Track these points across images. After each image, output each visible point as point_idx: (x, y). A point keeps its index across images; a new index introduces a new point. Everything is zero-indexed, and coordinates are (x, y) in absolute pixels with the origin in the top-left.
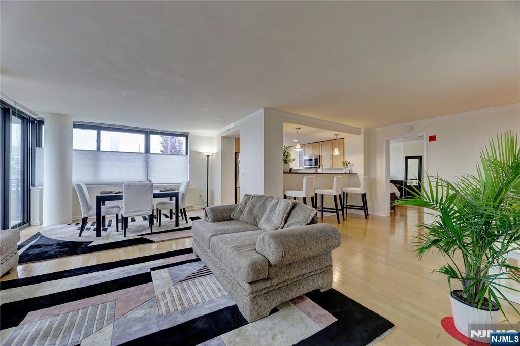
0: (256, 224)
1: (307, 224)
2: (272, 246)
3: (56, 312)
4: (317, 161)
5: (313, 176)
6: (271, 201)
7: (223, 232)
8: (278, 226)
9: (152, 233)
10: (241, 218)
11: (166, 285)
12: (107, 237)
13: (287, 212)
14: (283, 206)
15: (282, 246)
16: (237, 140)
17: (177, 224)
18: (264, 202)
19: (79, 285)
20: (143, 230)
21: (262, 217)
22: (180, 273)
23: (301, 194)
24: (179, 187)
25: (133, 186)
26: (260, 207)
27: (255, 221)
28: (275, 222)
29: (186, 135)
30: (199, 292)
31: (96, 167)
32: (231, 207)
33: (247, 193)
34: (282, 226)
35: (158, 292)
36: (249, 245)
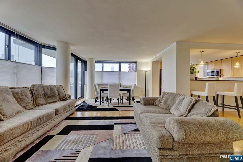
0: (169, 110)
1: (208, 116)
2: (175, 128)
3: (79, 134)
4: (219, 73)
5: (215, 82)
6: (179, 97)
7: (147, 112)
8: (183, 113)
9: (119, 106)
10: (159, 105)
11: (118, 133)
12: (103, 106)
13: (191, 105)
14: (187, 101)
15: (183, 130)
16: (161, 63)
17: (130, 104)
18: (174, 97)
19: (89, 124)
20: (116, 105)
21: (173, 106)
22: (126, 129)
23: (204, 94)
24: (131, 86)
25: (112, 85)
26: (172, 100)
27: (168, 108)
28: (181, 111)
29: (136, 63)
30: (133, 142)
31: (102, 78)
32: (154, 98)
33: (164, 91)
34: (186, 114)
35: (114, 136)
36: (161, 123)
